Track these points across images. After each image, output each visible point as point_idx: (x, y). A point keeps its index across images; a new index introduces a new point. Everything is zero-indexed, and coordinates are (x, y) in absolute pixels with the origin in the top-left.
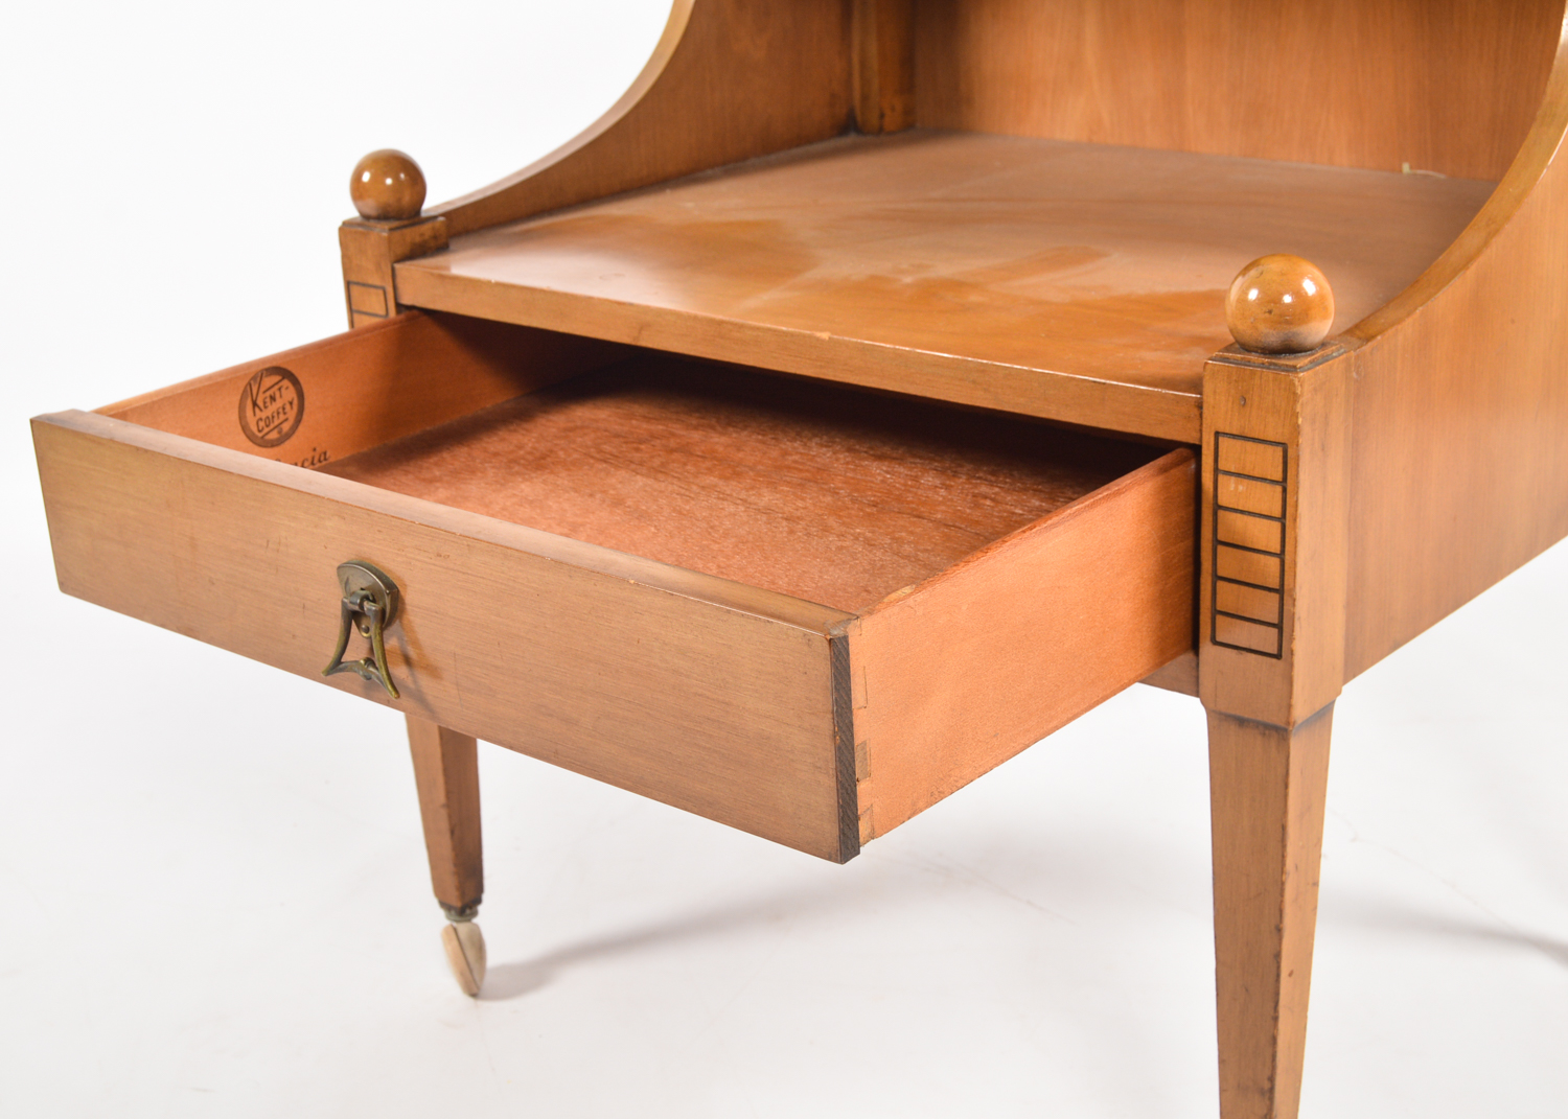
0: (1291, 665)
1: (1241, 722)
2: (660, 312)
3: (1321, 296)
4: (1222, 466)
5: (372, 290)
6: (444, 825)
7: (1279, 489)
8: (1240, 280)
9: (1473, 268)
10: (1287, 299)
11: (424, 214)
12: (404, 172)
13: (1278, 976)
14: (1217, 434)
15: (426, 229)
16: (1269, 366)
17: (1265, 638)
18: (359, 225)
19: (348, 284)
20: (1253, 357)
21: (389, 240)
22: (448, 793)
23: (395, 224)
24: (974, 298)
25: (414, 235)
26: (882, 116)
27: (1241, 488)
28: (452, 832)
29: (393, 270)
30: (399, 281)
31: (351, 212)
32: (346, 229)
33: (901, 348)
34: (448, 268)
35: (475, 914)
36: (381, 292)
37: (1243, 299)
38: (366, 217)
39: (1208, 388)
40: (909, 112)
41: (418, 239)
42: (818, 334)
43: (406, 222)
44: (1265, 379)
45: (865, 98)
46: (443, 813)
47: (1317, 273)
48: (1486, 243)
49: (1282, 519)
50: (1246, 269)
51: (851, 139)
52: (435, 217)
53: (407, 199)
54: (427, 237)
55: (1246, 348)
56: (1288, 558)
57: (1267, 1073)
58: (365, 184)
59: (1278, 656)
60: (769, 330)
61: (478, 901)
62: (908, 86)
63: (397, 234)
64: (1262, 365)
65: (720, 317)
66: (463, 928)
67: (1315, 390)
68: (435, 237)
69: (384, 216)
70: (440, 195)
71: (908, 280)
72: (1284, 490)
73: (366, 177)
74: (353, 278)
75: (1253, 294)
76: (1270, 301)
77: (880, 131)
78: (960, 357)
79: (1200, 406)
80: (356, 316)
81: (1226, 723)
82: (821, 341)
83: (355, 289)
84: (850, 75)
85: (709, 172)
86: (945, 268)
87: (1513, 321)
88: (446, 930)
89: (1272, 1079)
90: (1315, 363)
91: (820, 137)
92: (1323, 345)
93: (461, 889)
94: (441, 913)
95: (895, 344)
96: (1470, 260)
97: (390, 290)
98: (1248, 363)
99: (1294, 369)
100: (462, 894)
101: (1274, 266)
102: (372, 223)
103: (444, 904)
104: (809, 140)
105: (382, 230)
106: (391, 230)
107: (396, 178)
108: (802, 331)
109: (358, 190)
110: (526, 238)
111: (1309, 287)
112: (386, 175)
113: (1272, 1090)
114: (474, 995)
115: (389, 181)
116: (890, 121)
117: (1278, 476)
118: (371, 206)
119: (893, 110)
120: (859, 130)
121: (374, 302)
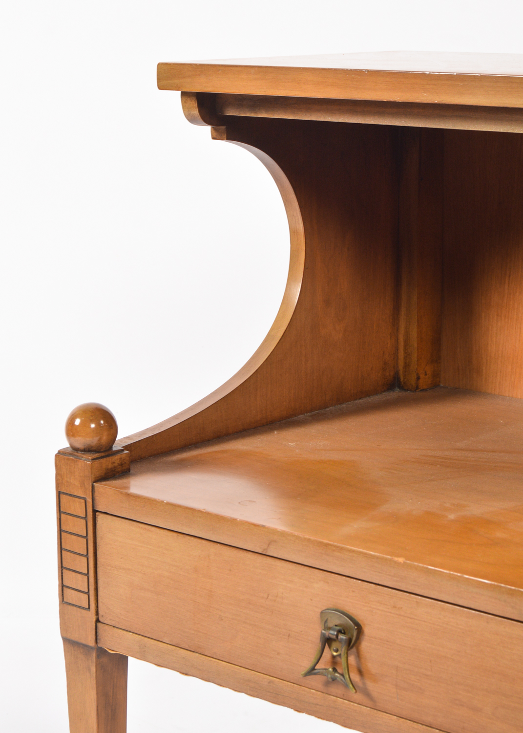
2: (283, 534)
5: (77, 499)
11: (115, 448)
12: (104, 419)
15: (116, 459)
18: (71, 454)
19: (59, 494)
21: (92, 464)
23: (97, 455)
24: (499, 534)
25: (108, 463)
26: (418, 378)
29: (93, 487)
30: (96, 494)
31: (64, 444)
32: (61, 456)
33: (454, 573)
34: (128, 488)
36: (83, 501)
38: (74, 449)
40: (436, 375)
41: (110, 466)
42: (396, 559)
43: (103, 454)
45: (407, 365)
51: (396, 394)
52: (122, 450)
53: (105, 438)
54: (116, 464)
58: (76, 425)
60: (361, 553)
62: (436, 358)
63: (97, 462)
65: (325, 541)
68: (121, 464)
69: (88, 450)
71: (452, 517)
73: (78, 422)
74: (63, 490)
77: (418, 388)
78: (496, 583)
80: (63, 516)
82: (400, 563)
83: (63, 497)
84: (397, 349)
86: (477, 509)
91: (375, 392)
95: (450, 570)
97: (89, 500)
102: (79, 454)
104: (368, 394)
105: (86, 461)
106: (93, 459)
107: (98, 424)
108: (385, 556)
109: (71, 429)
112: (92, 421)
115: (93, 425)
116: (424, 382)
118: (80, 443)
119: (426, 375)
120: (402, 388)
121: (78, 508)
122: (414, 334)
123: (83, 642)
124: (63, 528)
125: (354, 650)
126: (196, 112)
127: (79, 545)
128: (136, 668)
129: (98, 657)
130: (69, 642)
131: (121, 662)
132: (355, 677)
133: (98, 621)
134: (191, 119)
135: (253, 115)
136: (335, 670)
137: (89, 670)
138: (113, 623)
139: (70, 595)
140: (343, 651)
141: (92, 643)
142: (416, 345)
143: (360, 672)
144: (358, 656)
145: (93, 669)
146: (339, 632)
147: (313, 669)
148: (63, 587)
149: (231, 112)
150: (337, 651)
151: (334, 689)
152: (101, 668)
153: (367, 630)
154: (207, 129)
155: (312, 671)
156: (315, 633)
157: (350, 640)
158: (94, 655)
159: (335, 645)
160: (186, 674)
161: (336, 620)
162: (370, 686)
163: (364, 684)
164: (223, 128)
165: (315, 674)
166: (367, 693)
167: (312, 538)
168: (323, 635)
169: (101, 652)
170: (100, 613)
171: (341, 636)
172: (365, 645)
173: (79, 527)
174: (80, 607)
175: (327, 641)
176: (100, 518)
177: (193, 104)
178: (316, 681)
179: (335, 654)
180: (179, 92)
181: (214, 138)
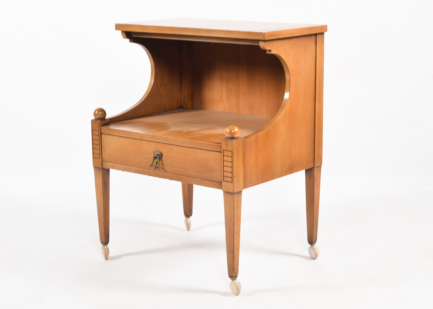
0: (234, 183)
1: (228, 193)
2: (145, 134)
3: (237, 131)
4: (224, 155)
5: (97, 131)
6: (103, 227)
7: (231, 158)
8: (227, 129)
9: (265, 130)
10: (233, 131)
11: (106, 119)
12: (103, 112)
13: (234, 232)
14: (223, 150)
15: (106, 121)
16: (230, 140)
17: (230, 180)
19: (92, 130)
20: (228, 139)
21: (100, 122)
22: (104, 221)
23: (101, 120)
25: (104, 122)
26: (187, 106)
27: (227, 158)
28: (104, 228)
30: (101, 129)
31: (94, 118)
32: (92, 121)
34: (110, 128)
35: (107, 245)
37: (227, 131)
38: (96, 119)
39: (222, 144)
40: (192, 105)
43: (103, 120)
44: (230, 142)
45: (184, 102)
46: (103, 225)
47: (237, 128)
48: (269, 126)
49: (232, 162)
50: (227, 127)
51: (182, 110)
53: (103, 116)
55: (227, 138)
56: (233, 167)
57: (233, 249)
59: (232, 182)
60: (162, 137)
61: (108, 242)
62: (192, 100)
64: (229, 140)
65: (154, 135)
66: (105, 247)
67: (236, 144)
68: (107, 122)
69: (99, 119)
70: (108, 116)
71: (185, 131)
72: (232, 158)
73: (96, 112)
74: (93, 129)
75: (228, 130)
76: (230, 131)
77: (187, 108)
79: (221, 146)
80: (93, 136)
81: (226, 193)
82: (170, 138)
83: (93, 131)
84: (182, 98)
85: (155, 114)
86: (191, 129)
87: (274, 138)
88: (102, 247)
89: (234, 250)
90: (236, 140)
91: (176, 109)
92: (238, 138)
93: (105, 239)
94: (101, 244)
96: (266, 128)
97: (100, 131)
98: (227, 140)
99: (233, 141)
100: (105, 241)
101: (231, 127)
102: (97, 120)
103: (102, 243)
104: (173, 110)
105: (99, 121)
107: (101, 113)
108: (167, 137)
109: (95, 114)
110: (123, 123)
111: (236, 130)
113: (234, 251)
114: (107, 259)
115: (100, 113)
116: (189, 107)
117: (231, 156)
118: (97, 117)
119: (189, 105)
120: (183, 108)
121: (97, 133)
122: (186, 94)
123: (99, 167)
124: (93, 138)
125: (161, 159)
126: (125, 36)
127: (97, 142)
128: (112, 171)
129: (102, 170)
130: (95, 167)
131: (109, 170)
132: (161, 166)
133: (102, 161)
134: (124, 38)
135: (139, 36)
136: (157, 164)
137: (100, 174)
138: (106, 161)
139: (95, 155)
140: (158, 159)
141: (101, 167)
142: (186, 97)
143: (162, 165)
144: (162, 161)
145: (101, 173)
146: (157, 155)
147: (152, 164)
148: (93, 153)
149: (134, 36)
150: (157, 160)
151: (157, 169)
152: (103, 173)
153: (164, 154)
154: (128, 40)
155: (152, 165)
156: (152, 157)
157: (160, 157)
158: (101, 170)
159: (157, 159)
160: (124, 171)
161: (157, 153)
162: (165, 167)
163: (163, 167)
164: (132, 40)
165: (153, 166)
166: (164, 169)
167: (151, 134)
168: (154, 156)
169: (103, 169)
170: (103, 159)
171: (158, 156)
172: (163, 158)
173: (97, 138)
174: (98, 158)
175: (155, 158)
176: (102, 135)
177: (124, 34)
178: (153, 167)
179: (157, 161)
180: (121, 31)
181: (130, 42)
